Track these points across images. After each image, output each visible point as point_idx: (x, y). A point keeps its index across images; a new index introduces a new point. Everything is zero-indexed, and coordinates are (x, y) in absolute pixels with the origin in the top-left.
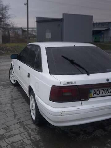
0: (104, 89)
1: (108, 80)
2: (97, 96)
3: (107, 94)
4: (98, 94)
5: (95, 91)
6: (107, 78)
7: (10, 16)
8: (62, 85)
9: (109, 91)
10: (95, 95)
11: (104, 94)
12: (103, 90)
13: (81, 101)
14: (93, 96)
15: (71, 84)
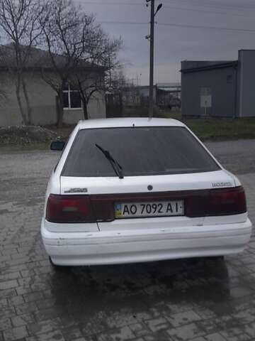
0: (146, 204)
1: (150, 187)
2: (131, 215)
3: (151, 214)
4: (133, 212)
5: (126, 206)
6: (150, 184)
7: (120, 64)
8: (63, 193)
9: (156, 208)
10: (126, 214)
11: (145, 213)
12: (144, 205)
13: (97, 222)
14: (122, 216)
15: (78, 191)
